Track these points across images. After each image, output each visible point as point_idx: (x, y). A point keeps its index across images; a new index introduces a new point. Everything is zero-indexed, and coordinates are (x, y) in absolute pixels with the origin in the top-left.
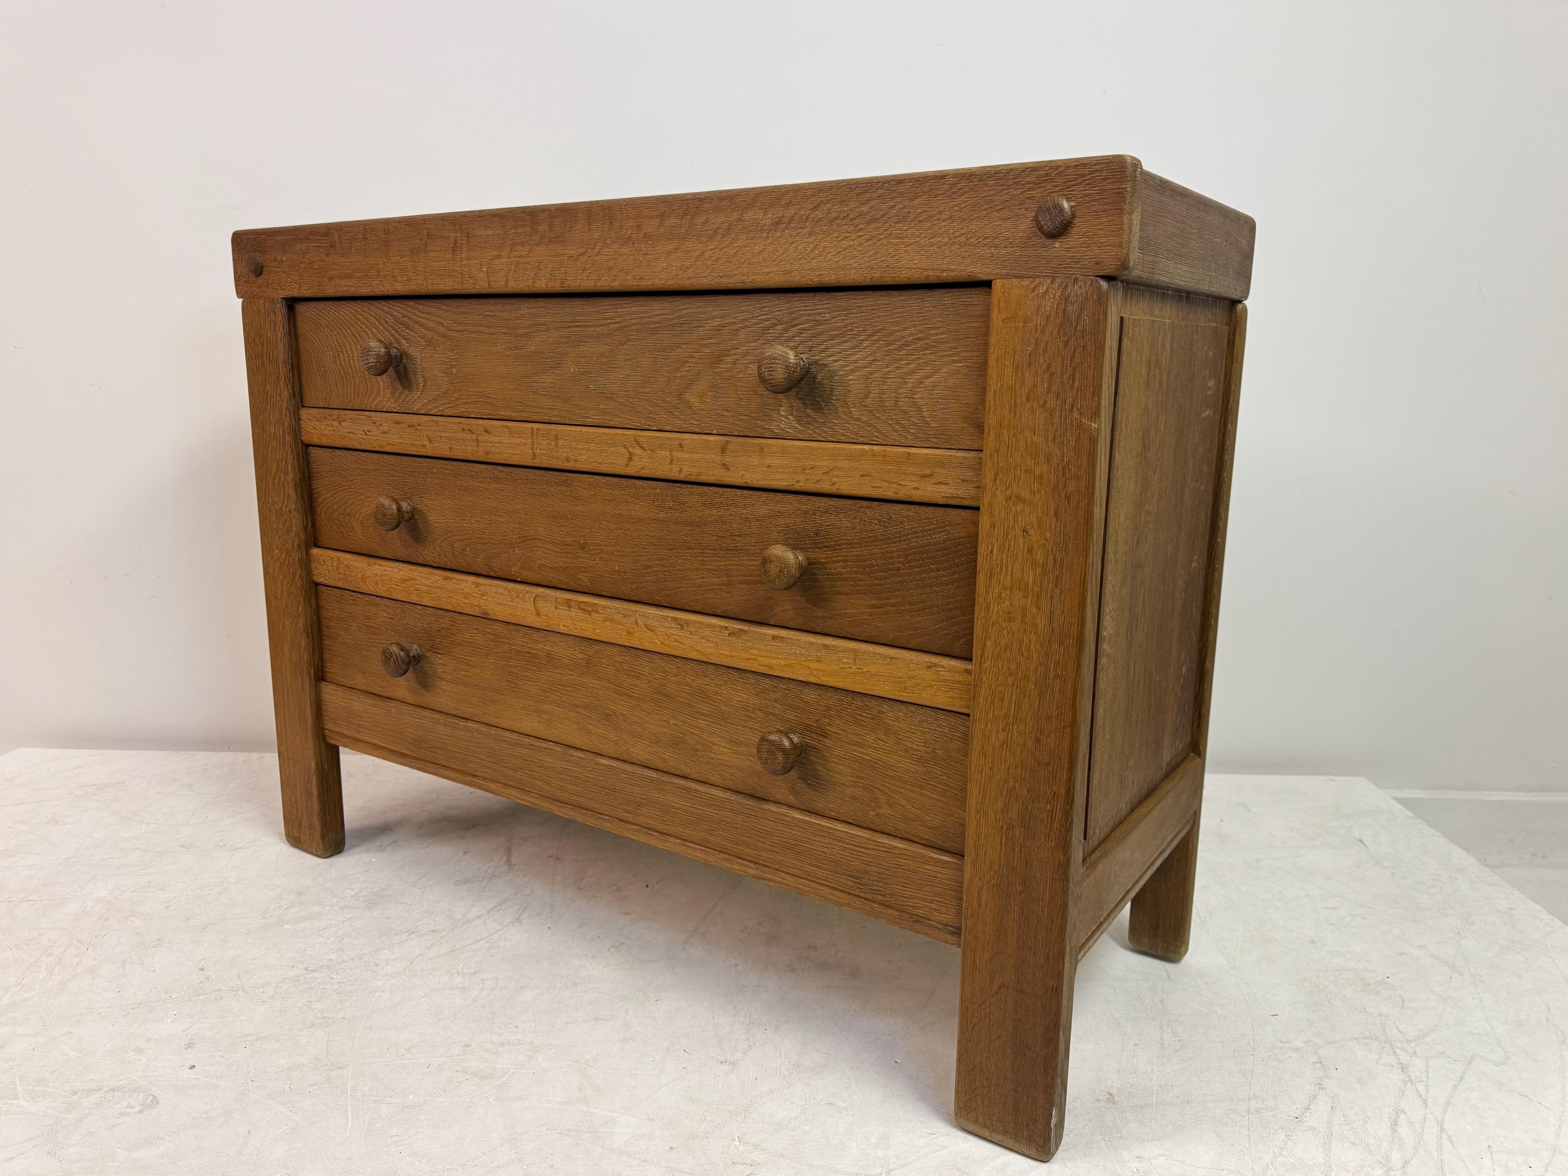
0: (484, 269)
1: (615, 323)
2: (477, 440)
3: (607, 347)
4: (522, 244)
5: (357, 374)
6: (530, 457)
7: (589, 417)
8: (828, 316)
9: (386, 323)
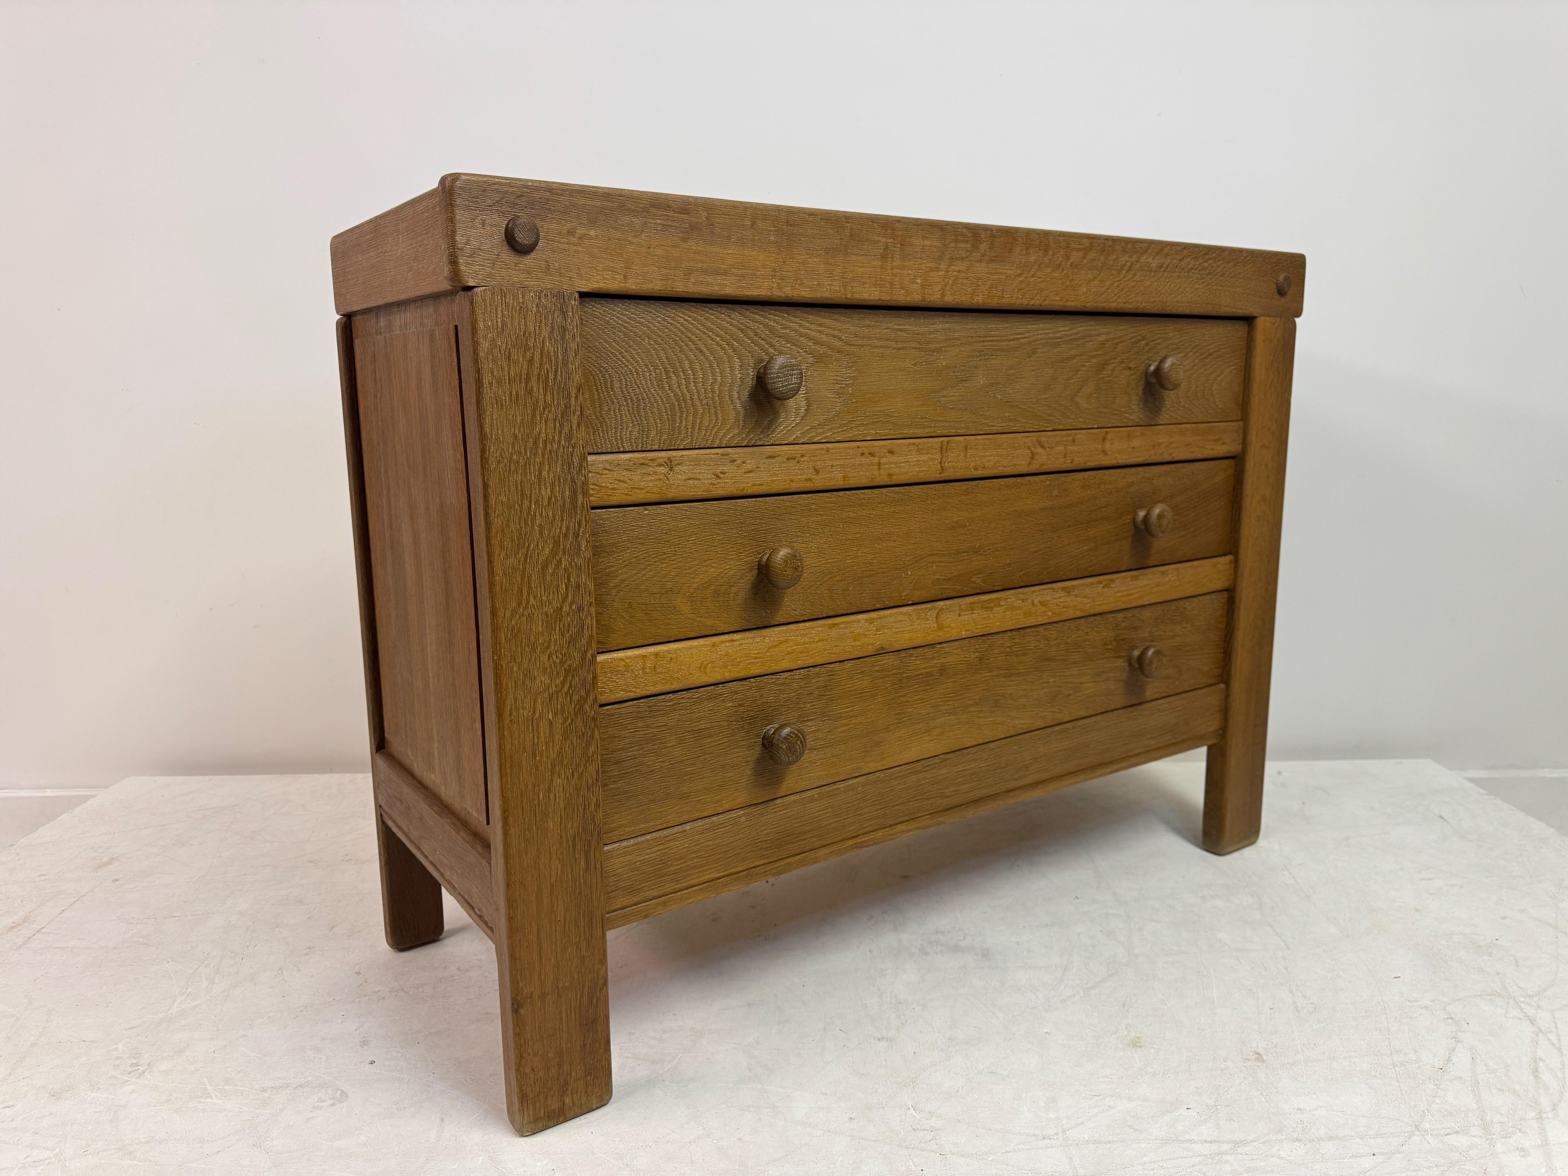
0: (919, 281)
1: (1025, 338)
2: (879, 462)
3: (1015, 359)
4: (962, 259)
5: (701, 401)
6: (939, 472)
7: (994, 426)
8: (1171, 334)
9: (756, 335)
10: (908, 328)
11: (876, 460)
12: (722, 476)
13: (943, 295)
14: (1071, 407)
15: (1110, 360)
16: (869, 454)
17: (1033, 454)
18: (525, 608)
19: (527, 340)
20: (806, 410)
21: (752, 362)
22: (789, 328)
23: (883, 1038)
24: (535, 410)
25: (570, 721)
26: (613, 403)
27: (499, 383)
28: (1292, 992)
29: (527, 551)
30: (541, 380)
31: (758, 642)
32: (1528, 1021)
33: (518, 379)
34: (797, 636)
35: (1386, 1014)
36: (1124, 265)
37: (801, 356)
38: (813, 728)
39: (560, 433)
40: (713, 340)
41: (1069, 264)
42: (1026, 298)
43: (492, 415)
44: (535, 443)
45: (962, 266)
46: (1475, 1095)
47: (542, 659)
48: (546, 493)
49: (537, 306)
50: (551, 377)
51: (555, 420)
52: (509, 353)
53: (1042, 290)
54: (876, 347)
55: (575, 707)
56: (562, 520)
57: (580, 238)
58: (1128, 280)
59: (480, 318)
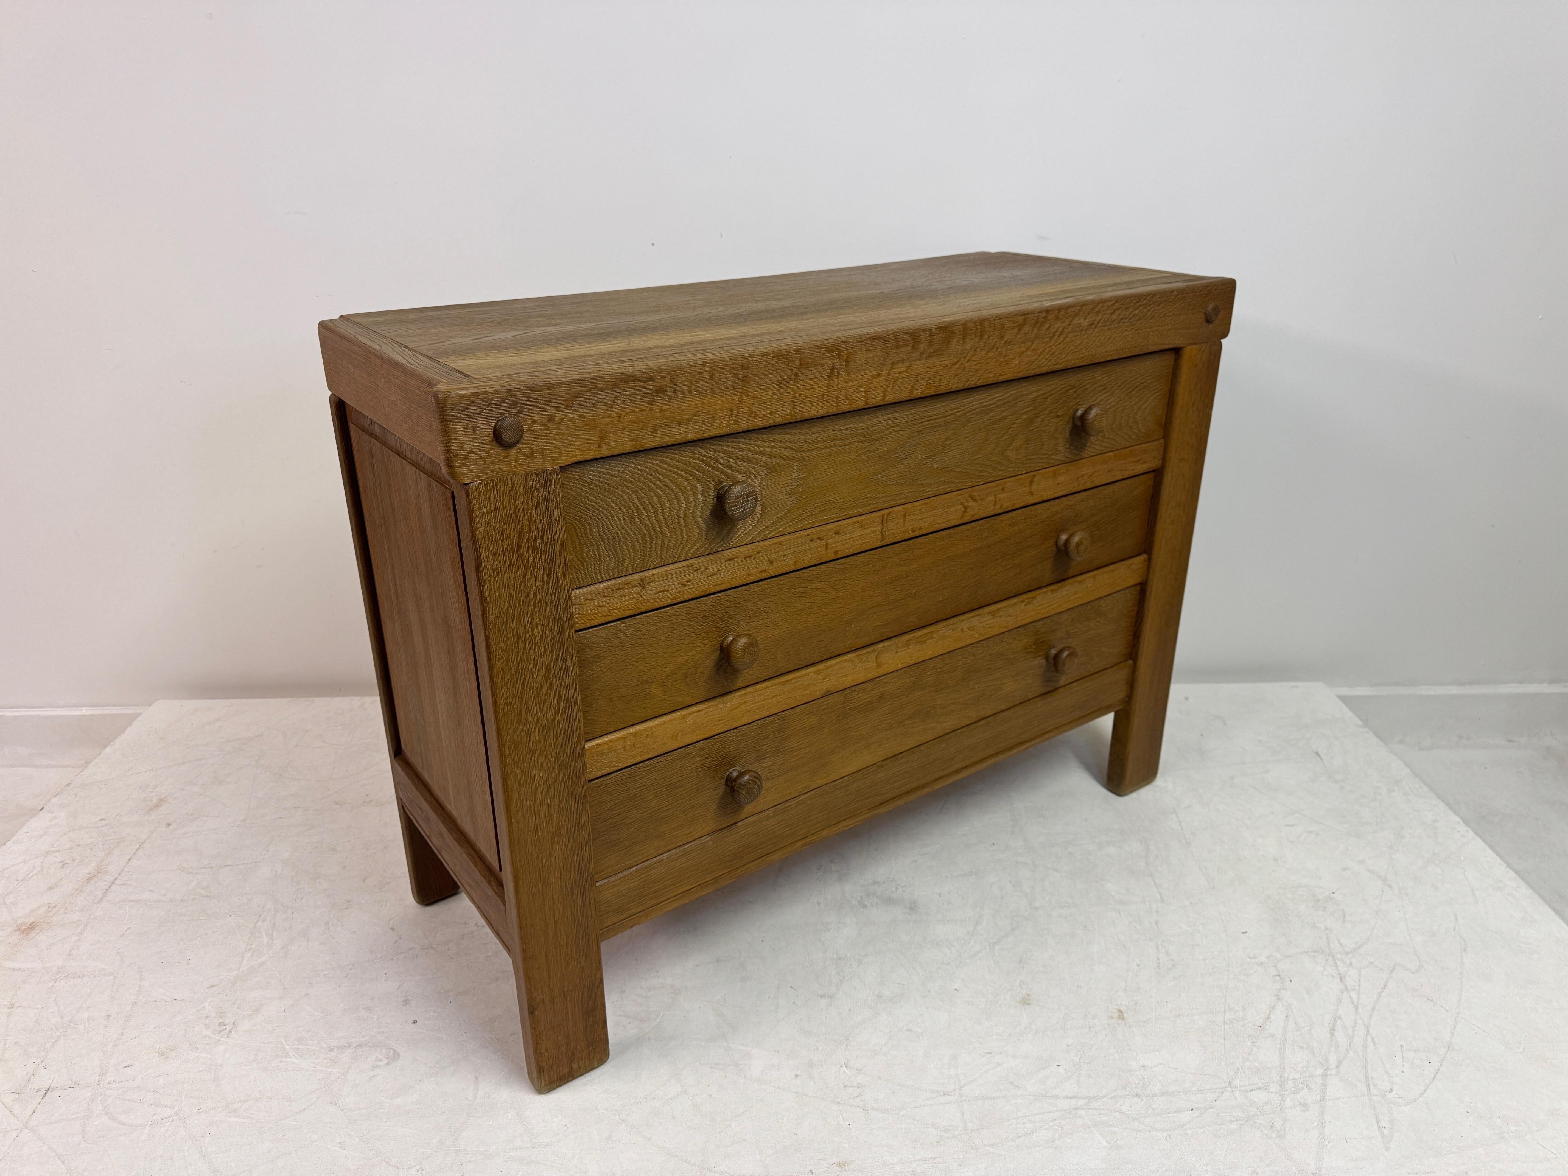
0: (862, 389)
1: (960, 411)
2: (826, 544)
3: (951, 431)
4: (903, 361)
5: (668, 526)
6: (879, 541)
7: (930, 491)
8: (1099, 378)
9: (716, 462)
10: (853, 426)
11: (824, 542)
12: (688, 583)
13: (885, 396)
14: (1002, 461)
15: (1040, 413)
16: (817, 538)
17: (965, 508)
18: (524, 725)
19: (516, 516)
20: (761, 514)
21: (713, 484)
22: (746, 450)
23: (825, 996)
24: (526, 570)
25: (565, 802)
26: (592, 544)
27: (495, 555)
28: (1157, 948)
29: (524, 680)
30: (530, 545)
31: (721, 708)
32: (1339, 979)
33: (510, 549)
34: (754, 696)
35: (1228, 971)
36: (1056, 331)
37: (755, 471)
38: (769, 764)
39: (548, 583)
40: (678, 474)
41: (1003, 342)
42: (961, 382)
43: (490, 583)
44: (527, 596)
45: (902, 367)
46: (1280, 1053)
47: (540, 760)
48: (537, 633)
49: (524, 487)
50: (539, 541)
51: (543, 575)
52: (502, 530)
53: (977, 371)
54: (824, 449)
55: (568, 791)
56: (552, 651)
57: (559, 423)
58: (1060, 344)
59: (476, 508)
